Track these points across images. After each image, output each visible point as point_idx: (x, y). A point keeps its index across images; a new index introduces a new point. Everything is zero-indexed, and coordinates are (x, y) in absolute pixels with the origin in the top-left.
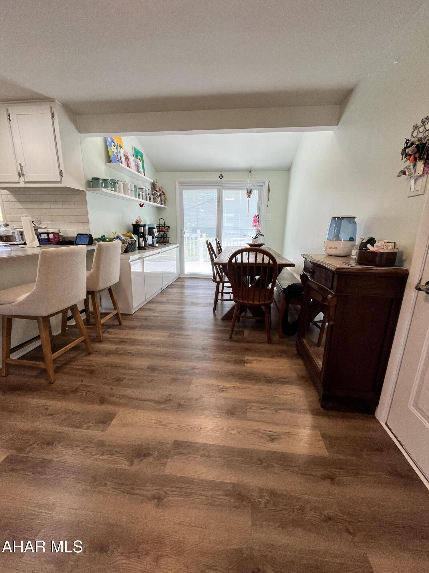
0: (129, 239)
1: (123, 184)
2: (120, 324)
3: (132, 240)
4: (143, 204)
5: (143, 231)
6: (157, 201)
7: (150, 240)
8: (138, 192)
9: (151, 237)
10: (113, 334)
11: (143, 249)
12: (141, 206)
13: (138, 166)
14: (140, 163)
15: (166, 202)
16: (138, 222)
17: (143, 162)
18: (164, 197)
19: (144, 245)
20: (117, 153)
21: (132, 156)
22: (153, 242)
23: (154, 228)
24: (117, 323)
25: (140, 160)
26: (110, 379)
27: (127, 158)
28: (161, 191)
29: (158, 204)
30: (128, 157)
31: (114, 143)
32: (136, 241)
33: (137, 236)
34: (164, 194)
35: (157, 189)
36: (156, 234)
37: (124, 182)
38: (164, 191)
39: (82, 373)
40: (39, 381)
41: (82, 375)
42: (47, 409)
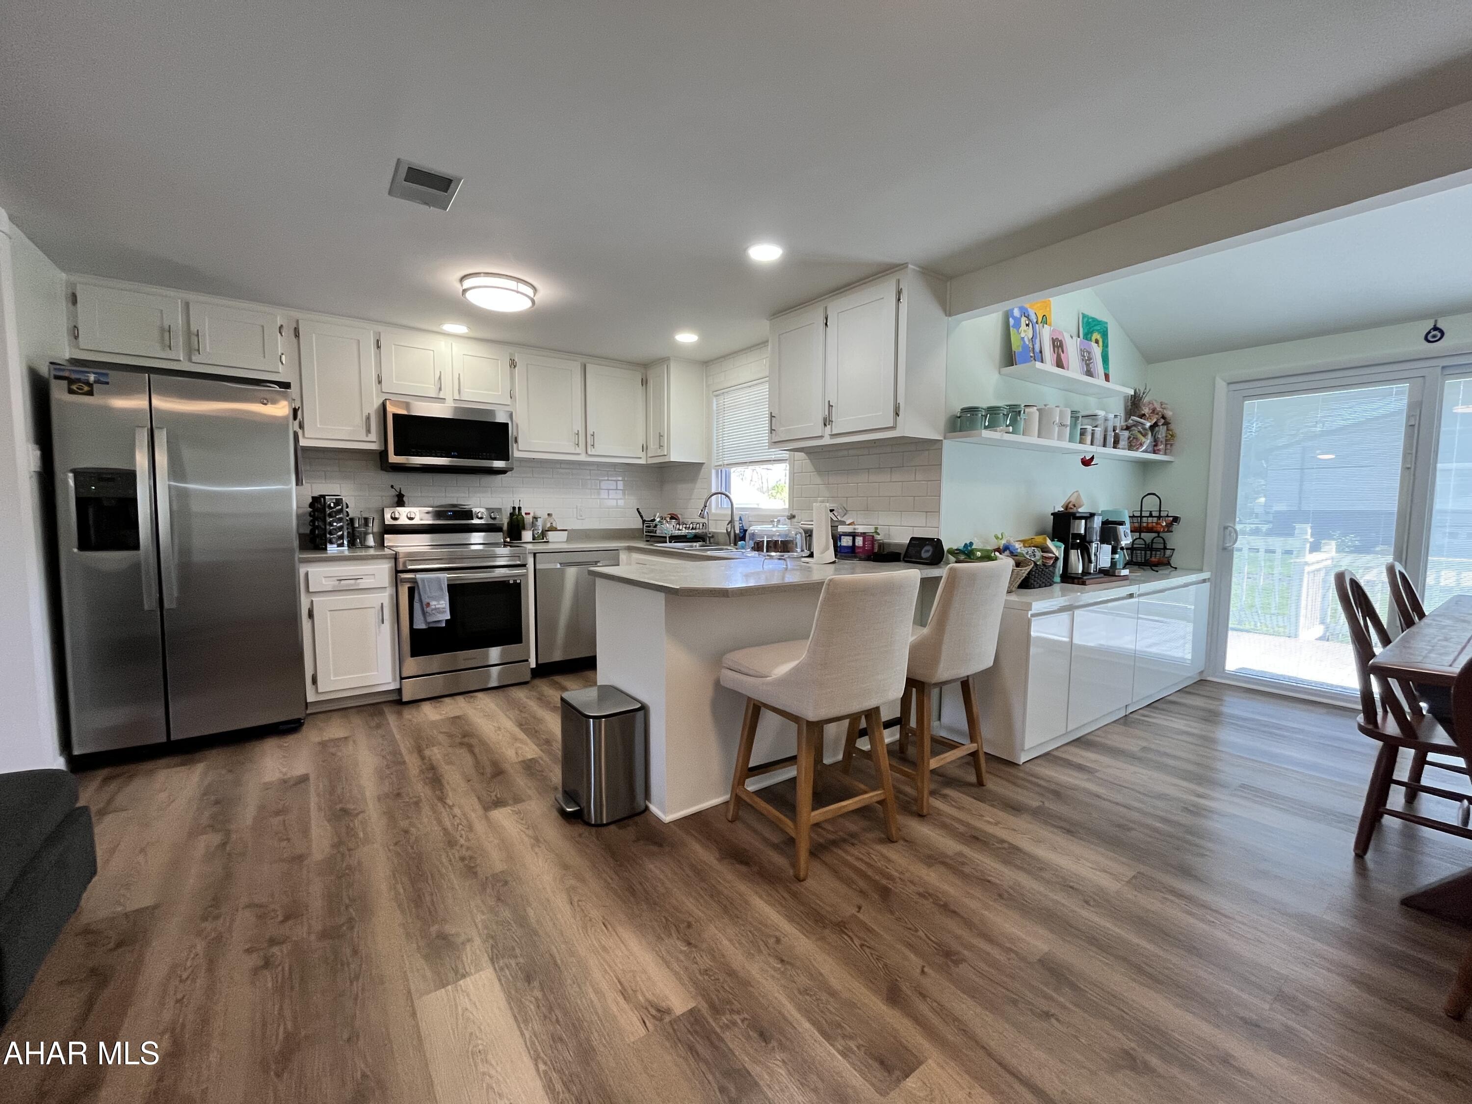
0: (1039, 554)
1: (1038, 413)
2: (980, 783)
3: (1045, 555)
4: (1092, 458)
5: (1082, 532)
6: (1141, 445)
7: (1103, 556)
8: (1079, 427)
9: (1107, 548)
10: (955, 807)
11: (1076, 581)
12: (1086, 463)
13: (1090, 359)
14: (1097, 351)
15: (1171, 445)
16: (1071, 506)
17: (1105, 346)
18: (1168, 430)
19: (1080, 571)
20: (1033, 339)
21: (1075, 338)
22: (1113, 563)
23: (1122, 523)
24: (973, 779)
25: (1097, 342)
26: (924, 937)
27: (1058, 345)
28: (1157, 414)
29: (1143, 452)
30: (1061, 342)
31: (1028, 317)
32: (1057, 559)
33: (1063, 547)
34: (1167, 423)
35: (1146, 411)
36: (1125, 542)
37: (1044, 407)
38: (1169, 414)
39: (862, 884)
40: (779, 860)
41: (862, 892)
42: (778, 941)
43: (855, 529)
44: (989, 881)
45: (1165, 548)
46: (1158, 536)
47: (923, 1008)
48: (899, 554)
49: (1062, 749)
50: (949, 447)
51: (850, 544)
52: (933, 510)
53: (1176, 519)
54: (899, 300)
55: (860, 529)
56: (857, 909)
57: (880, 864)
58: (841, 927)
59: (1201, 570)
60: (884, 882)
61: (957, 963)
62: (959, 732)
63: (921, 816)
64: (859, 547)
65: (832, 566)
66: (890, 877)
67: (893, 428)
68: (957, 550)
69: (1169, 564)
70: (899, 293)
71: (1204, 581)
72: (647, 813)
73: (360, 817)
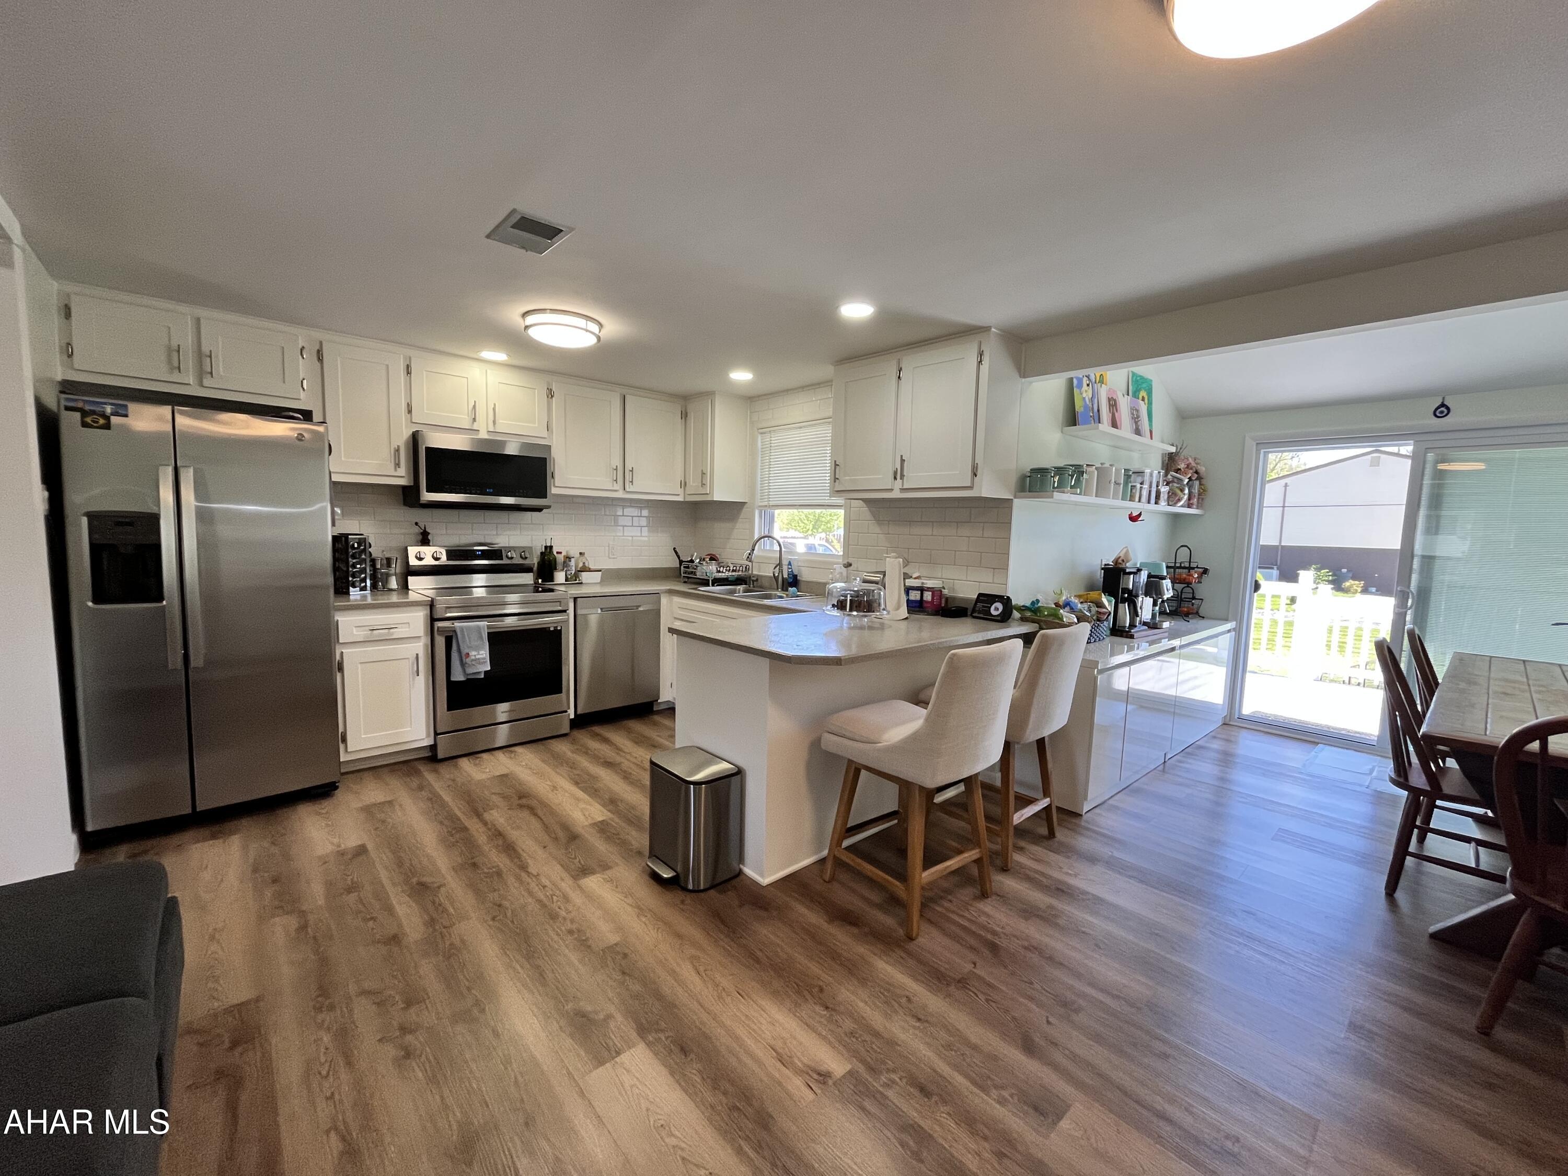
0: (1094, 609)
1: (1096, 472)
2: (1052, 834)
3: (1100, 610)
4: (1140, 515)
5: (1131, 587)
6: (1179, 500)
7: (1146, 606)
8: (1130, 485)
9: (1149, 601)
10: (1032, 859)
11: (1125, 634)
12: (1133, 519)
13: (1138, 417)
14: (1143, 408)
15: (1203, 499)
16: (1120, 561)
17: (1150, 403)
18: (1200, 484)
19: (1128, 625)
20: (1092, 399)
21: (1126, 396)
22: (1154, 616)
23: (1163, 578)
24: (1044, 831)
25: (1143, 399)
26: (1041, 989)
27: (1113, 404)
28: (1191, 469)
29: (1182, 506)
30: (1115, 401)
31: (1089, 380)
32: (1110, 613)
33: (1114, 601)
34: (1199, 478)
35: (1182, 466)
36: (1168, 594)
37: (1100, 466)
38: (1202, 469)
39: (972, 941)
40: (886, 920)
41: (972, 948)
42: (909, 1000)
43: (923, 583)
44: (1083, 932)
45: (1194, 598)
46: (1188, 587)
47: (1058, 1057)
48: (966, 609)
49: (1116, 798)
50: (1019, 505)
51: (918, 598)
52: (1003, 567)
53: (1205, 571)
54: (981, 361)
55: (929, 584)
56: (973, 966)
57: (983, 919)
58: (962, 982)
59: (1226, 620)
60: (989, 937)
61: (1077, 1011)
62: (1032, 787)
63: (1005, 869)
64: (927, 602)
65: (905, 622)
66: (994, 933)
67: (971, 488)
68: (1023, 606)
69: (1197, 613)
70: (981, 354)
71: (1229, 631)
72: (742, 877)
73: (443, 890)
